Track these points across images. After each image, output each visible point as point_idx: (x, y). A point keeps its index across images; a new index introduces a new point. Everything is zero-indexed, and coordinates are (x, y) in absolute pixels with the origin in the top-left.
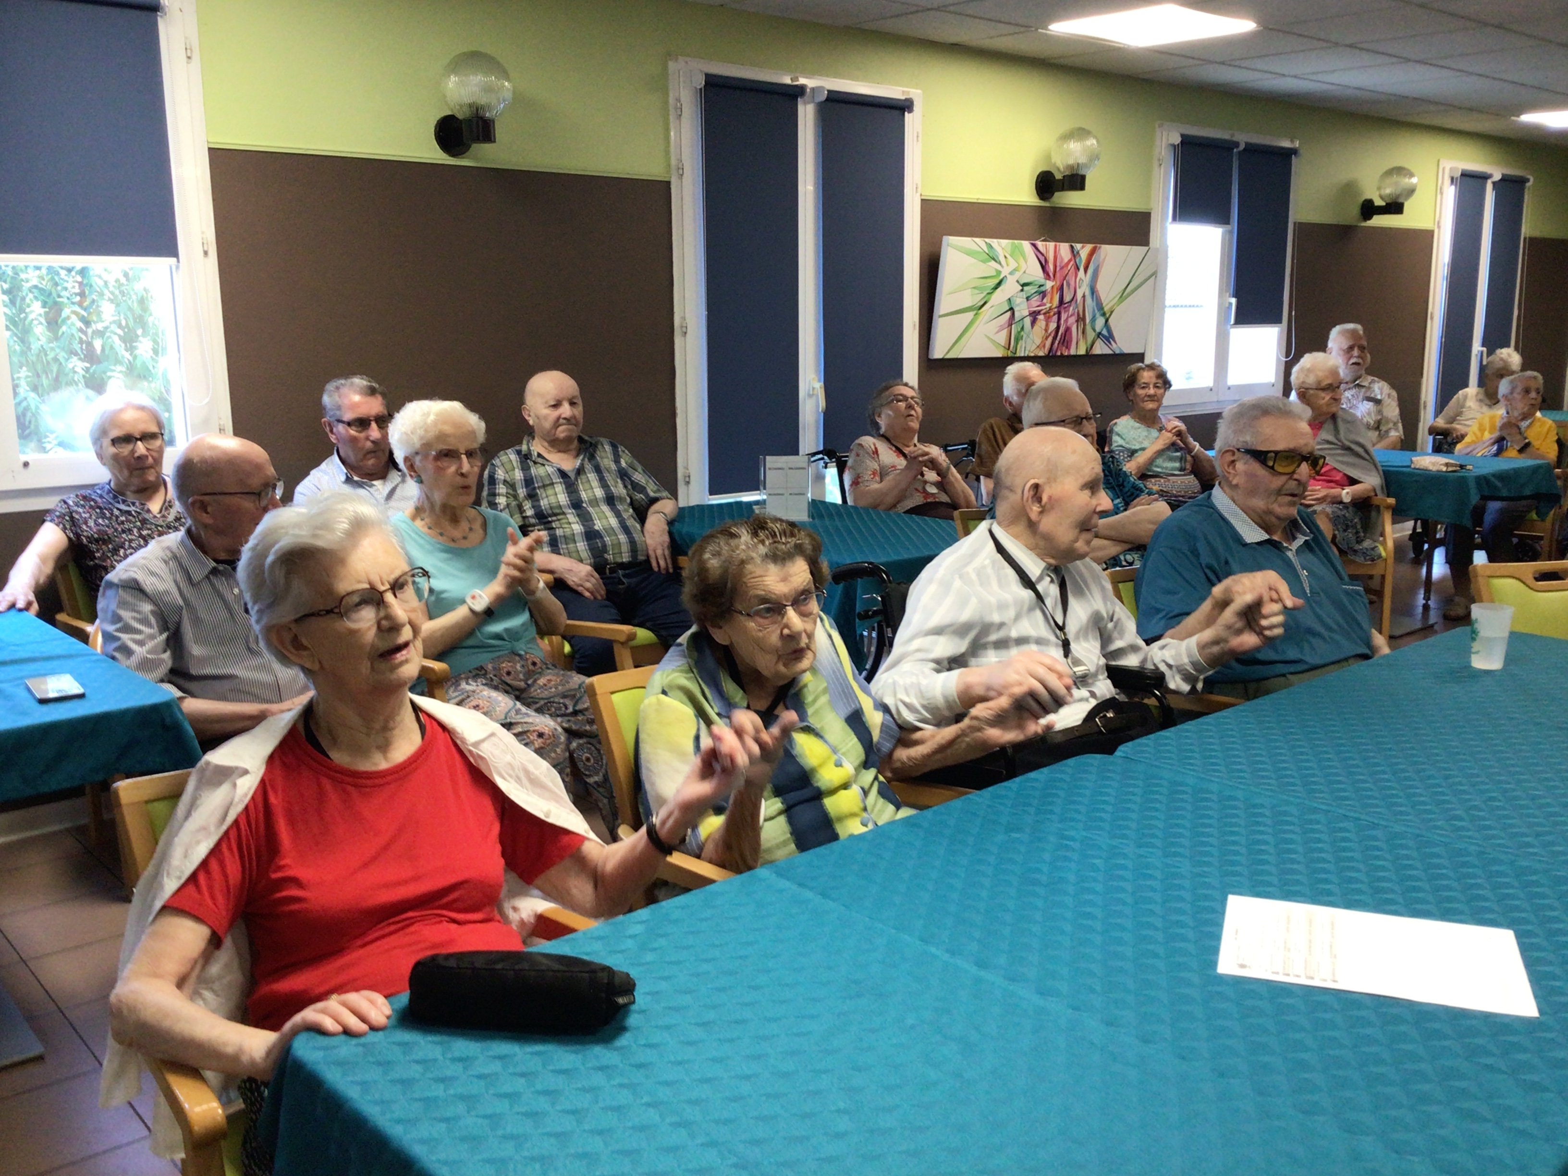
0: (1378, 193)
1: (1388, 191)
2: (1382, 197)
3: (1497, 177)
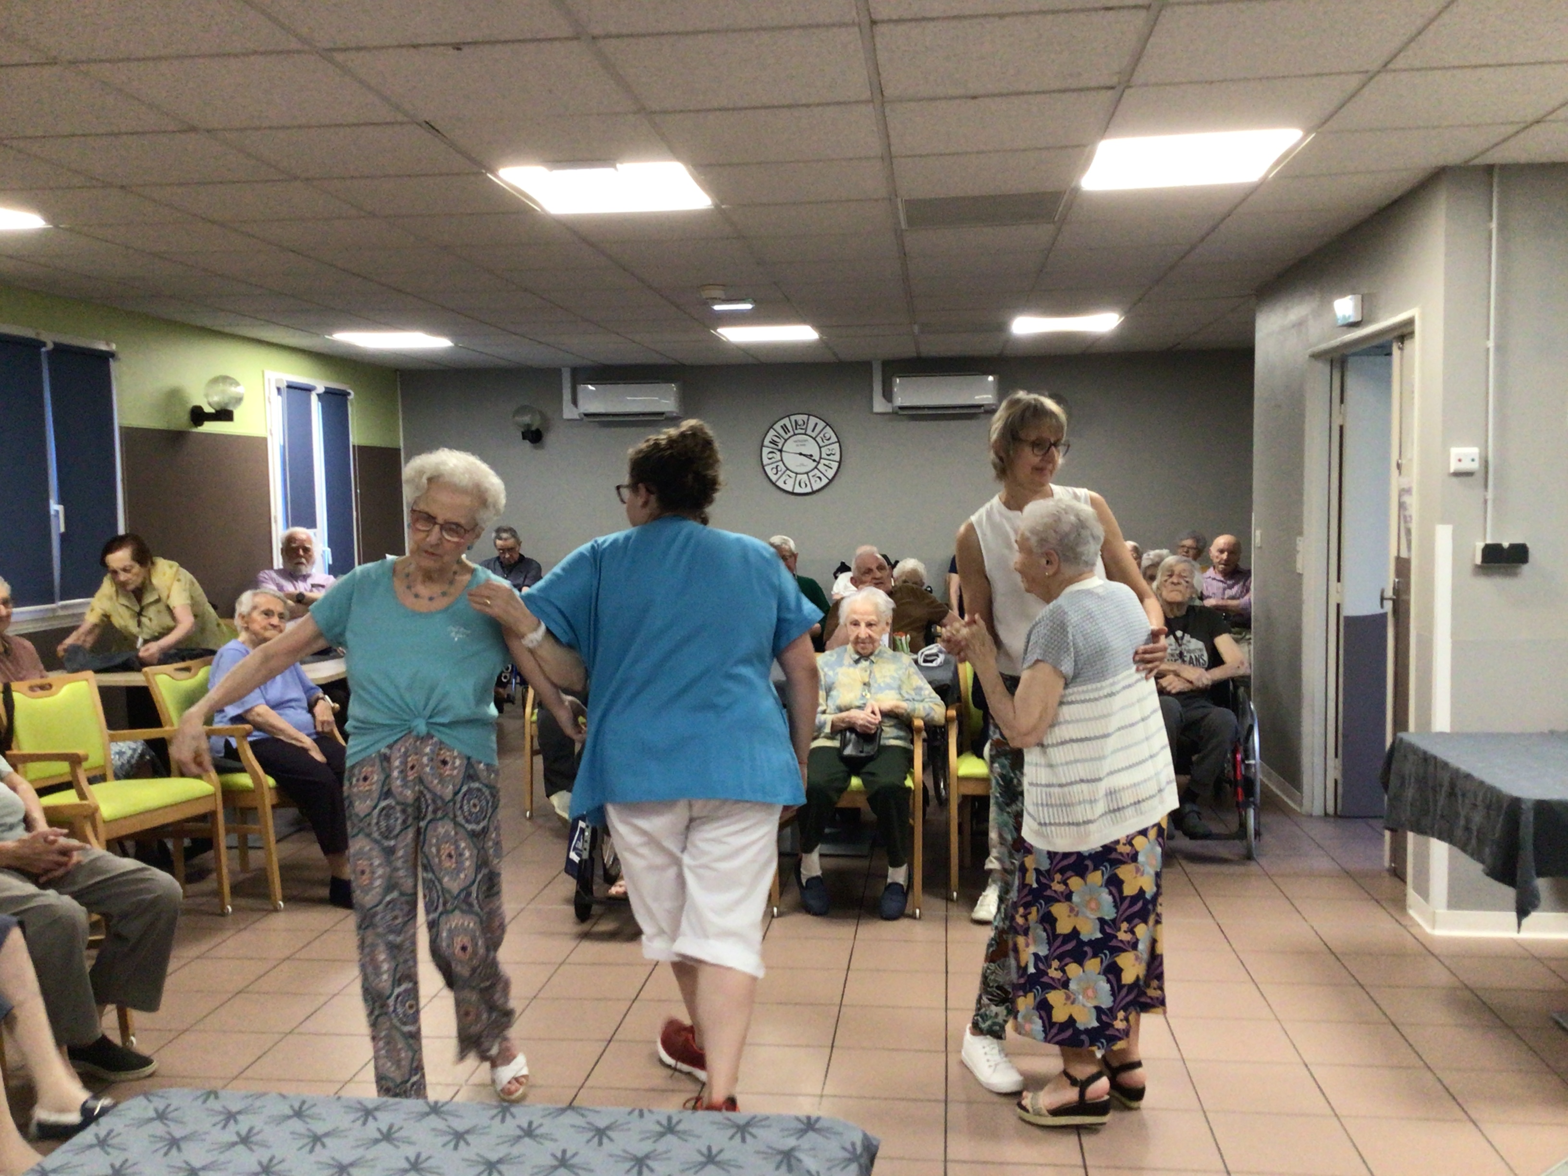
0: (205, 400)
1: (216, 399)
2: (210, 404)
3: (321, 389)
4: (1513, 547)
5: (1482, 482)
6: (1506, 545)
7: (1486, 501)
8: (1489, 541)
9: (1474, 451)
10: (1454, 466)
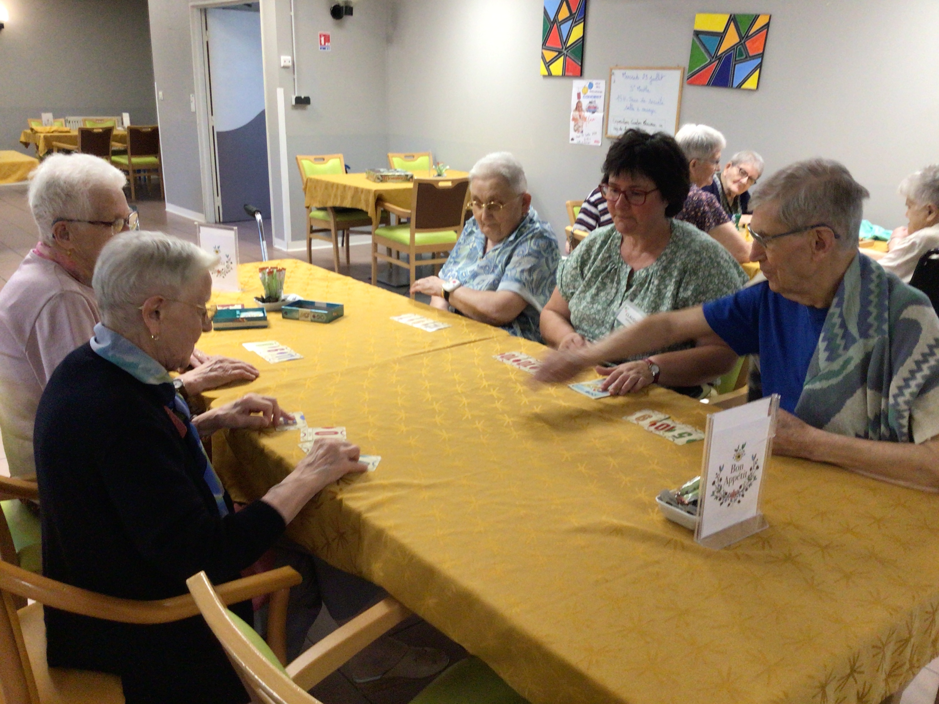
4: (305, 98)
5: (292, 71)
6: (303, 97)
7: (294, 79)
8: (297, 95)
9: (289, 58)
10: (282, 64)
